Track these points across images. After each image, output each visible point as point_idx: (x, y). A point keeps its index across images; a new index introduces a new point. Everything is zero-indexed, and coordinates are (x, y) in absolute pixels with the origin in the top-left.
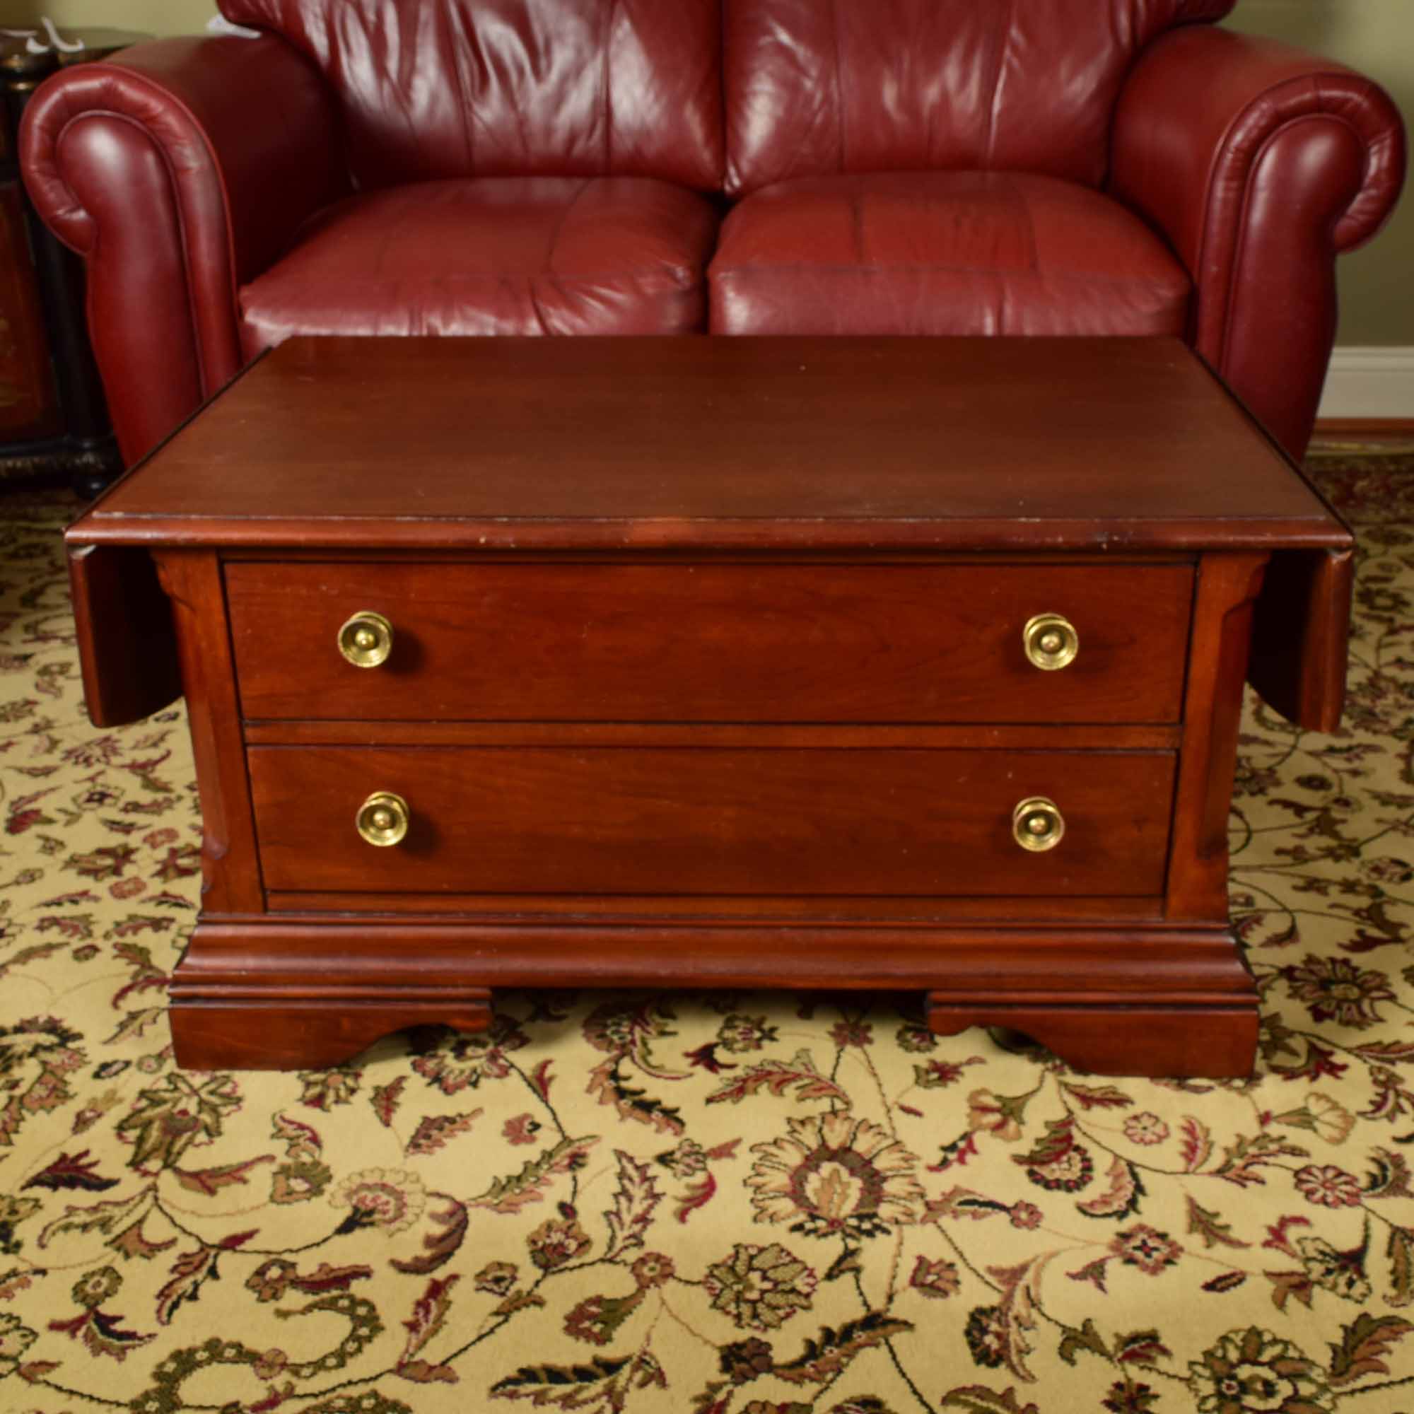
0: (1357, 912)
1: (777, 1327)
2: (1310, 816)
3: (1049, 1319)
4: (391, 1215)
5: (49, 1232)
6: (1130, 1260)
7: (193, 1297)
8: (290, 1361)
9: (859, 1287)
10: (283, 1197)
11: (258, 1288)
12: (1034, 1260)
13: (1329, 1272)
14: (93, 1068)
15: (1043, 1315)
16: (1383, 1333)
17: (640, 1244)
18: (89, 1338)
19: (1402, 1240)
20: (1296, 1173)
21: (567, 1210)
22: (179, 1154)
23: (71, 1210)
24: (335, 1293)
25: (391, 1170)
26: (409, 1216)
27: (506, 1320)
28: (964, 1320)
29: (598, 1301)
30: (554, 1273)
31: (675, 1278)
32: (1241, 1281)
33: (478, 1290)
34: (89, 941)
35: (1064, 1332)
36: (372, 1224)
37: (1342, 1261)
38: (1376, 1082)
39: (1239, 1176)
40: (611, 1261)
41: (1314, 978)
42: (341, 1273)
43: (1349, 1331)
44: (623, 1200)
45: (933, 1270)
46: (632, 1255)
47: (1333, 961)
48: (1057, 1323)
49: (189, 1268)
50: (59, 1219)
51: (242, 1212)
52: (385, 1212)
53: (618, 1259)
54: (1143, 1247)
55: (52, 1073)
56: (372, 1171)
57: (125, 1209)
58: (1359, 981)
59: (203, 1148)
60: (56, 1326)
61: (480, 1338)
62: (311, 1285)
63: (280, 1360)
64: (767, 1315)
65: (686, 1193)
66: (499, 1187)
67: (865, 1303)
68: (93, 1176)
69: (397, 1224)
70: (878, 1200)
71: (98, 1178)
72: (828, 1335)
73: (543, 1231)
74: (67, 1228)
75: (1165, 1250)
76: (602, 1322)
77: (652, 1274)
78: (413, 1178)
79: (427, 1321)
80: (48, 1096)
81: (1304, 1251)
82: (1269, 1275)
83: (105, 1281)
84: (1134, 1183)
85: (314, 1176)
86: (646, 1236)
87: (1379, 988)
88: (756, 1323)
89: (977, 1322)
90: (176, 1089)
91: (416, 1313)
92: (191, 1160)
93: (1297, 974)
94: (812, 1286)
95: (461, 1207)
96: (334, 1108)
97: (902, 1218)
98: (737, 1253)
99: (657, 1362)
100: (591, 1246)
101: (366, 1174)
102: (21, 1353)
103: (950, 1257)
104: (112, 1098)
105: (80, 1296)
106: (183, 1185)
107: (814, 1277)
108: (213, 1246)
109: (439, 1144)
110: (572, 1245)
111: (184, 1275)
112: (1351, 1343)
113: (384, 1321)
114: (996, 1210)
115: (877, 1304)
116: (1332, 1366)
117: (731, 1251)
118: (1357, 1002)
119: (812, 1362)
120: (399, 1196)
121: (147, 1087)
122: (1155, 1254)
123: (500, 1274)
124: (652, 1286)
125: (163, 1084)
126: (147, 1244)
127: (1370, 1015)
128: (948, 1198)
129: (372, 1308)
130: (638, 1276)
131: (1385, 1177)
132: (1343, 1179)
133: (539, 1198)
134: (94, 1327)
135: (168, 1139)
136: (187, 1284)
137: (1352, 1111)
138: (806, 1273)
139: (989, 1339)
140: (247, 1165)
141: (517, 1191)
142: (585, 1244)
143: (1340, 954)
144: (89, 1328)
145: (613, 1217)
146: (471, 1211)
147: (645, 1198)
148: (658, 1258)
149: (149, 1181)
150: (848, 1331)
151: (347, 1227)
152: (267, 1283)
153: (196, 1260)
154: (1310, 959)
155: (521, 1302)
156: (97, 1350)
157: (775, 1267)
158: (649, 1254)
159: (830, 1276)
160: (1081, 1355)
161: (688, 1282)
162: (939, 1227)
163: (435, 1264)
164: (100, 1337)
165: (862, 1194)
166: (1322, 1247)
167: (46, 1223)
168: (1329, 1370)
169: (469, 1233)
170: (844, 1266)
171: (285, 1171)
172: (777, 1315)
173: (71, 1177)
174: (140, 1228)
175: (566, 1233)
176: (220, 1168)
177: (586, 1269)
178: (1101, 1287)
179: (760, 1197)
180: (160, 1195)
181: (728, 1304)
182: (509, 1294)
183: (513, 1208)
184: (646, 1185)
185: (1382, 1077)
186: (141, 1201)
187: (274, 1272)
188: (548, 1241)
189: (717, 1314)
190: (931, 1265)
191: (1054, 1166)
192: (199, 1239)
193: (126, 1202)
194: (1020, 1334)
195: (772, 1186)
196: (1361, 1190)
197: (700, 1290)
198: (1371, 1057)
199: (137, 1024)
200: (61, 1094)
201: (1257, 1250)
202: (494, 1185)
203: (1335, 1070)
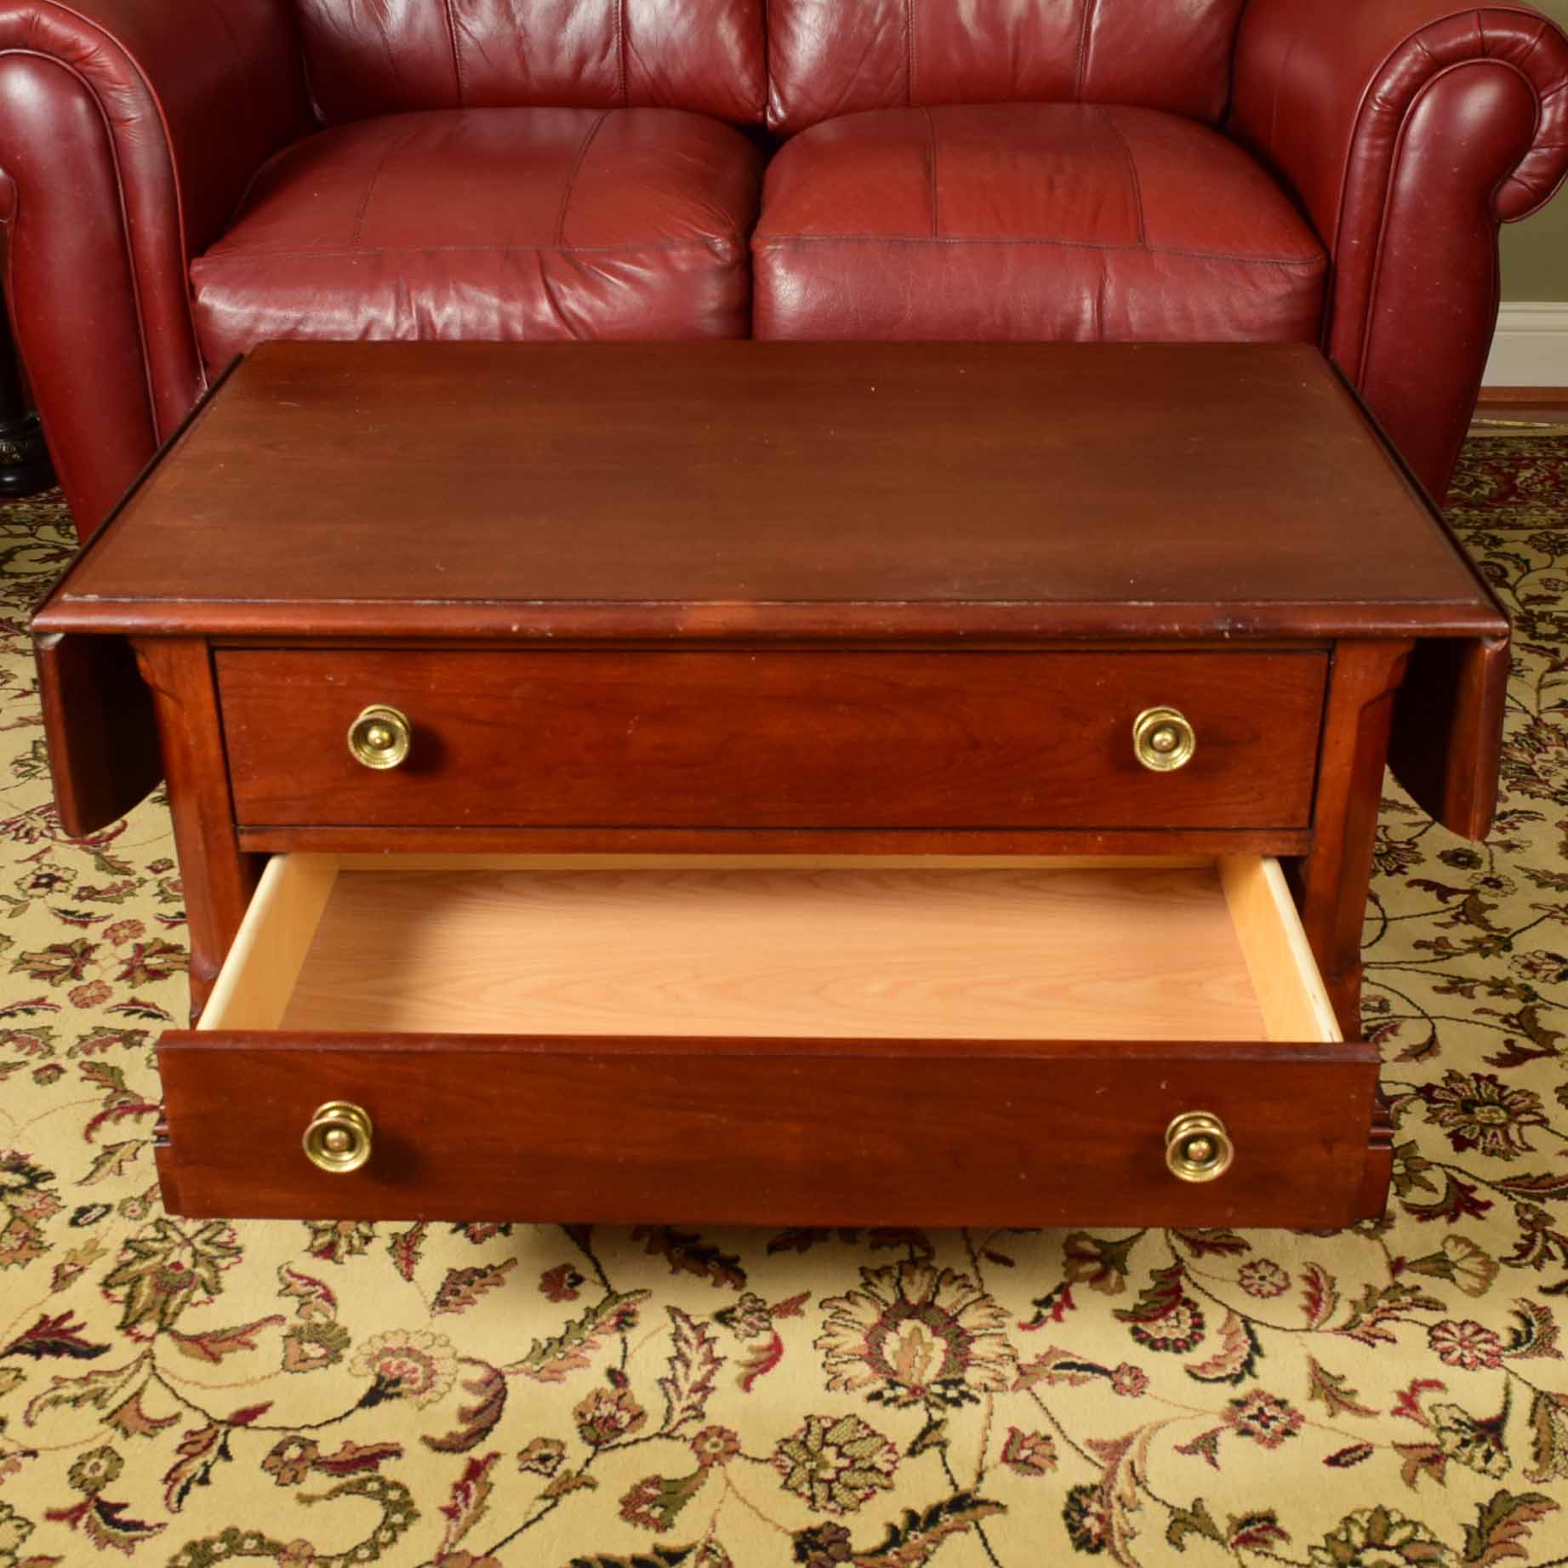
0: (1506, 1019)
1: (856, 1509)
2: (1455, 900)
3: (1156, 1499)
4: (419, 1384)
5: (36, 1407)
6: (1245, 1432)
7: (204, 1481)
8: (317, 1553)
9: (945, 1464)
10: (297, 1364)
11: (276, 1470)
12: (1139, 1432)
13: (1465, 1443)
14: (70, 1213)
15: (1149, 1494)
16: (1522, 1512)
17: (701, 1416)
18: (91, 1529)
19: (1546, 1406)
20: (1431, 1330)
21: (616, 1377)
22: (176, 1314)
23: (58, 1381)
24: (362, 1475)
25: (416, 1332)
26: (440, 1384)
27: (555, 1505)
28: (1061, 1502)
29: (656, 1481)
30: (606, 1450)
31: (740, 1455)
32: (1367, 1455)
33: (521, 1470)
34: (50, 1060)
35: (1172, 1513)
36: (399, 1395)
37: (1482, 1432)
38: (1522, 1222)
39: (1368, 1333)
40: (668, 1436)
41: (1455, 1099)
42: (367, 1452)
43: (1485, 1511)
44: (679, 1365)
45: (1027, 1444)
46: (692, 1429)
47: (1478, 1077)
48: (1164, 1503)
49: (199, 1447)
50: (45, 1394)
51: (252, 1382)
52: (413, 1382)
53: (676, 1434)
54: (1259, 1415)
55: (22, 1220)
56: (395, 1333)
57: (119, 1379)
58: (1506, 1103)
59: (202, 1307)
60: (54, 1516)
61: (527, 1525)
62: (337, 1467)
63: (306, 1552)
64: (844, 1497)
65: (749, 1357)
66: (541, 1351)
67: (953, 1482)
68: (79, 1341)
69: (428, 1395)
70: (965, 1364)
71: (85, 1343)
72: (913, 1519)
73: (591, 1402)
74: (56, 1402)
75: (1284, 1419)
76: (662, 1506)
77: (714, 1450)
78: (442, 1341)
79: (467, 1506)
80: (21, 1247)
81: (1437, 1418)
82: (1398, 1447)
83: (104, 1463)
84: (1250, 1342)
85: (330, 1340)
86: (706, 1408)
87: (1528, 1111)
88: (832, 1505)
89: (1077, 1502)
90: (166, 1238)
91: (455, 1497)
92: (191, 1322)
93: (1436, 1093)
94: (894, 1463)
95: (498, 1374)
96: (346, 1258)
97: (992, 1385)
98: (809, 1425)
99: (724, 1551)
100: (645, 1420)
101: (389, 1336)
102: (17, 1546)
103: (1046, 1428)
104: (94, 1249)
105: (78, 1480)
106: (183, 1351)
107: (896, 1453)
108: (222, 1422)
109: (469, 1301)
110: (625, 1418)
111: (192, 1456)
112: (1487, 1524)
113: (418, 1506)
114: (1097, 1375)
115: (966, 1483)
116: (1466, 1550)
117: (803, 1424)
118: (1504, 1127)
119: (896, 1549)
120: (428, 1362)
121: (132, 1236)
122: (1273, 1424)
123: (545, 1451)
124: (715, 1464)
125: (151, 1232)
126: (148, 1420)
127: (1518, 1143)
128: (1042, 1360)
129: (405, 1492)
130: (700, 1453)
131: (1529, 1334)
132: (1483, 1336)
133: (585, 1364)
134: (97, 1516)
135: (162, 1297)
136: (196, 1466)
137: (1495, 1258)
138: (886, 1448)
139: (1089, 1522)
140: (254, 1327)
141: (560, 1356)
142: (638, 1416)
143: (1486, 1070)
144: (90, 1517)
145: (668, 1385)
146: (508, 1378)
147: (704, 1363)
148: (721, 1432)
149: (143, 1346)
150: (933, 1515)
151: (372, 1398)
152: (286, 1464)
153: (205, 1438)
154: (1452, 1076)
155: (571, 1483)
156: (103, 1542)
157: (851, 1442)
158: (711, 1428)
159: (912, 1452)
160: (1191, 1539)
161: (754, 1460)
162: (1033, 1394)
163: (472, 1442)
164: (104, 1527)
165: (946, 1357)
166: (1457, 1415)
167: (32, 1398)
168: (1463, 1555)
169: (508, 1404)
170: (927, 1441)
171: (296, 1334)
172: (854, 1496)
173: (55, 1343)
174: (138, 1402)
175: (617, 1405)
176: (224, 1331)
177: (641, 1445)
178: (1212, 1462)
179: (833, 1361)
180: (158, 1363)
181: (801, 1483)
182: (557, 1474)
183: (556, 1375)
184: (705, 1347)
185: (1529, 1217)
186: (137, 1370)
187: (293, 1452)
188: (597, 1414)
189: (790, 1495)
190: (1024, 1439)
191: (1161, 1322)
192: (206, 1414)
193: (120, 1371)
194: (1123, 1515)
195: (845, 1348)
196: (1503, 1349)
197: (770, 1469)
198: (1517, 1193)
199: (115, 1159)
200: (35, 1245)
201: (1386, 1419)
202: (533, 1349)
203: (1477, 1208)
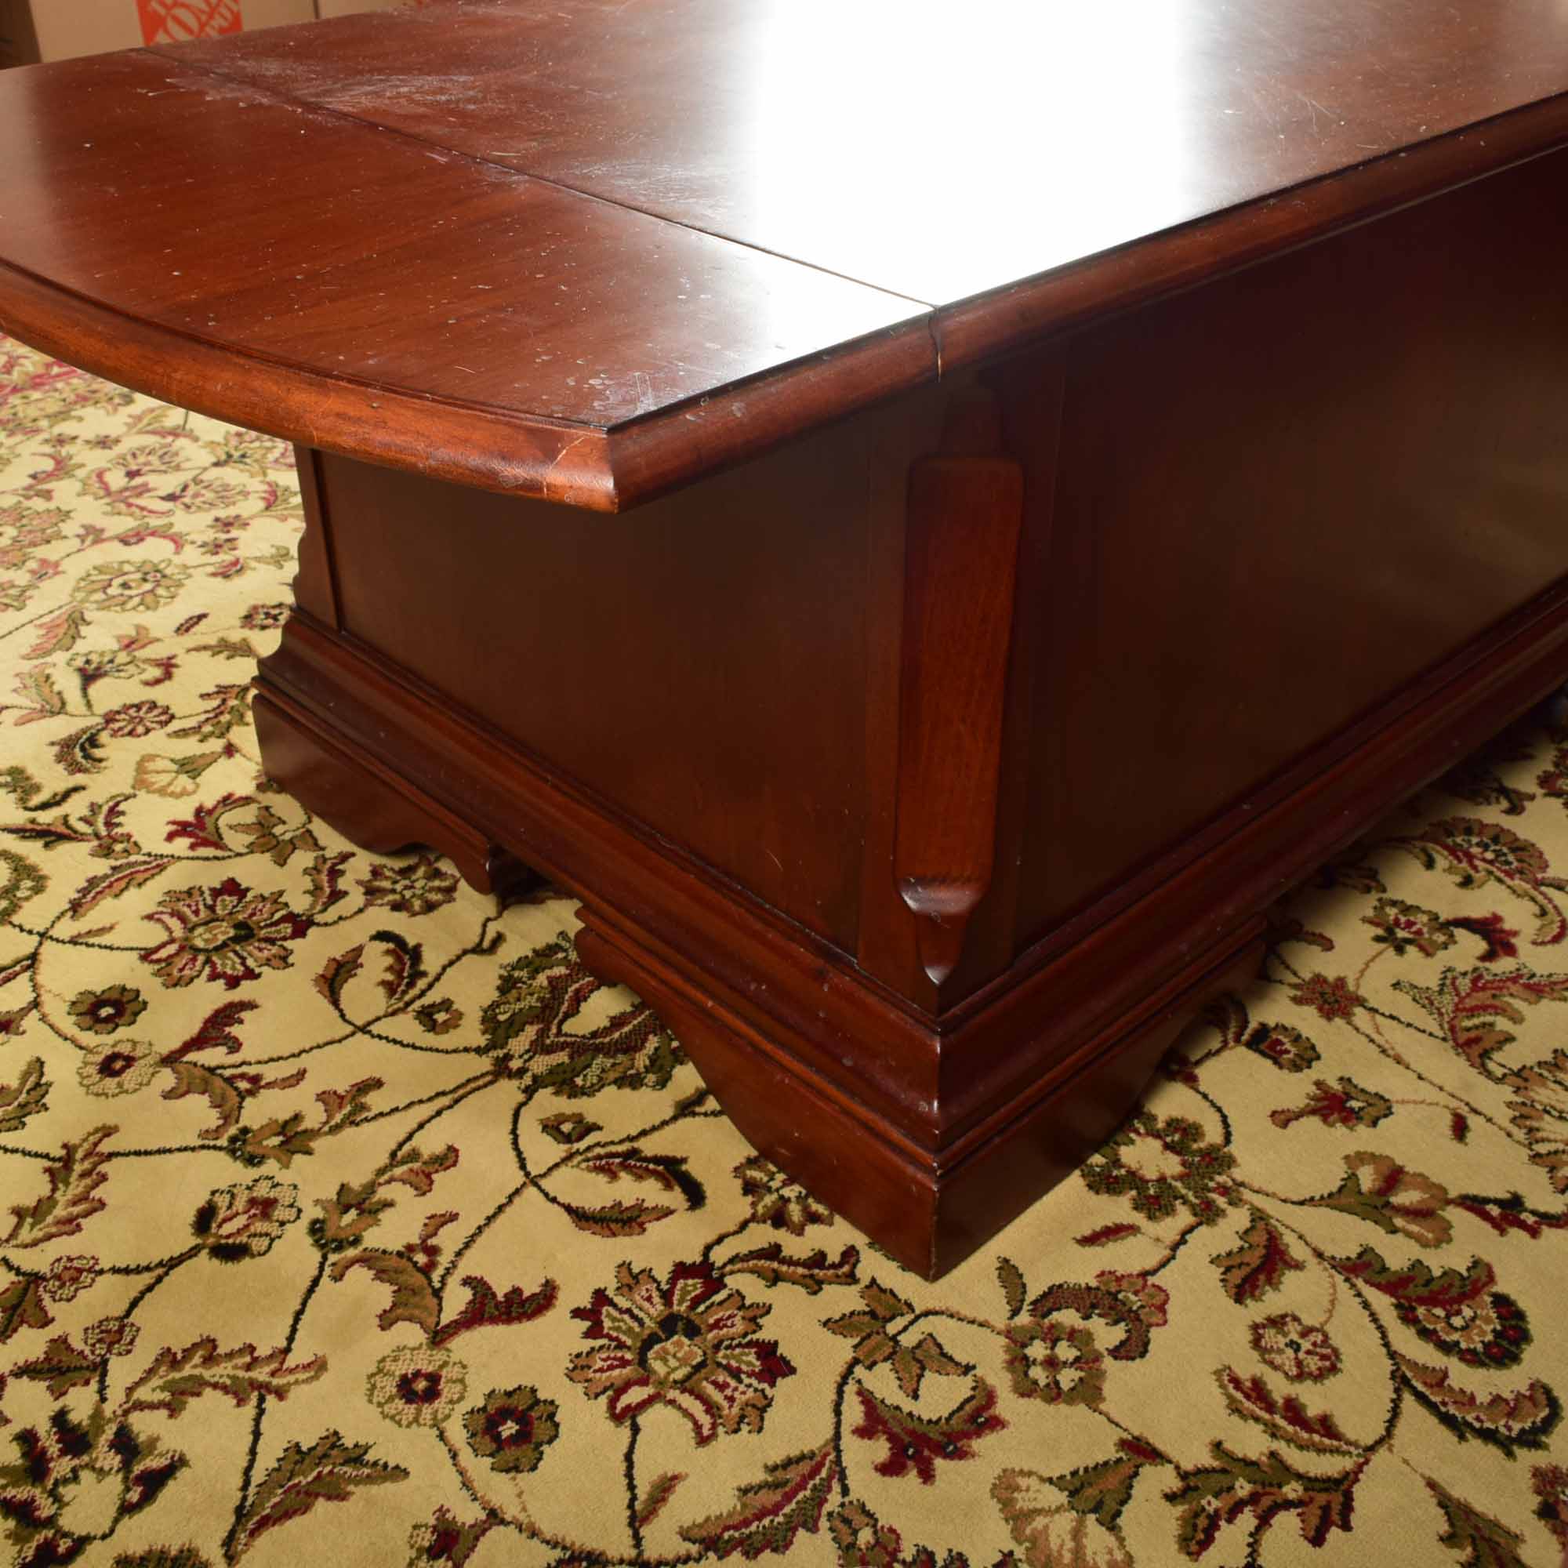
6: (278, 606)
13: (110, 662)
16: (48, 645)
19: (52, 707)
20: (173, 717)
32: (180, 629)
35: (291, 557)
37: (99, 673)
38: (127, 837)
39: (226, 693)
41: (263, 933)
43: (77, 637)
47: (251, 975)
58: (201, 958)
82: (159, 641)
93: (287, 929)
112: (72, 631)
116: (82, 614)
118: (190, 927)
127: (166, 918)
131: (83, 749)
132: (126, 730)
137: (142, 795)
143: (246, 991)
154: (283, 960)
166: (122, 674)
168: (84, 611)
196: (103, 729)
198: (145, 863)
201: (178, 651)
203: (181, 829)
